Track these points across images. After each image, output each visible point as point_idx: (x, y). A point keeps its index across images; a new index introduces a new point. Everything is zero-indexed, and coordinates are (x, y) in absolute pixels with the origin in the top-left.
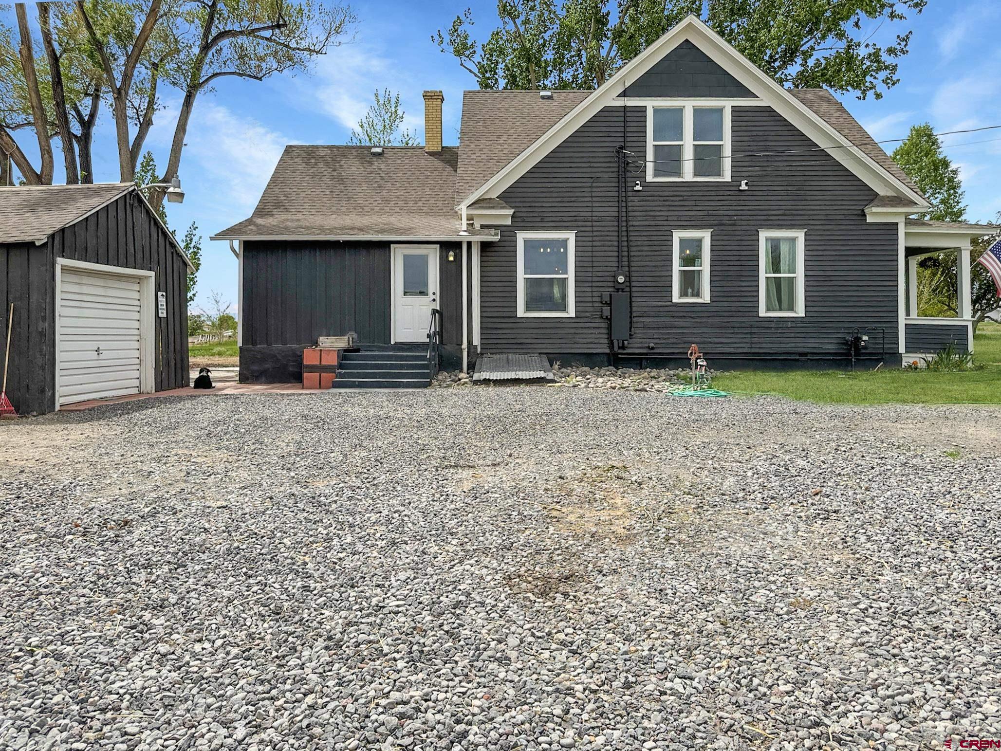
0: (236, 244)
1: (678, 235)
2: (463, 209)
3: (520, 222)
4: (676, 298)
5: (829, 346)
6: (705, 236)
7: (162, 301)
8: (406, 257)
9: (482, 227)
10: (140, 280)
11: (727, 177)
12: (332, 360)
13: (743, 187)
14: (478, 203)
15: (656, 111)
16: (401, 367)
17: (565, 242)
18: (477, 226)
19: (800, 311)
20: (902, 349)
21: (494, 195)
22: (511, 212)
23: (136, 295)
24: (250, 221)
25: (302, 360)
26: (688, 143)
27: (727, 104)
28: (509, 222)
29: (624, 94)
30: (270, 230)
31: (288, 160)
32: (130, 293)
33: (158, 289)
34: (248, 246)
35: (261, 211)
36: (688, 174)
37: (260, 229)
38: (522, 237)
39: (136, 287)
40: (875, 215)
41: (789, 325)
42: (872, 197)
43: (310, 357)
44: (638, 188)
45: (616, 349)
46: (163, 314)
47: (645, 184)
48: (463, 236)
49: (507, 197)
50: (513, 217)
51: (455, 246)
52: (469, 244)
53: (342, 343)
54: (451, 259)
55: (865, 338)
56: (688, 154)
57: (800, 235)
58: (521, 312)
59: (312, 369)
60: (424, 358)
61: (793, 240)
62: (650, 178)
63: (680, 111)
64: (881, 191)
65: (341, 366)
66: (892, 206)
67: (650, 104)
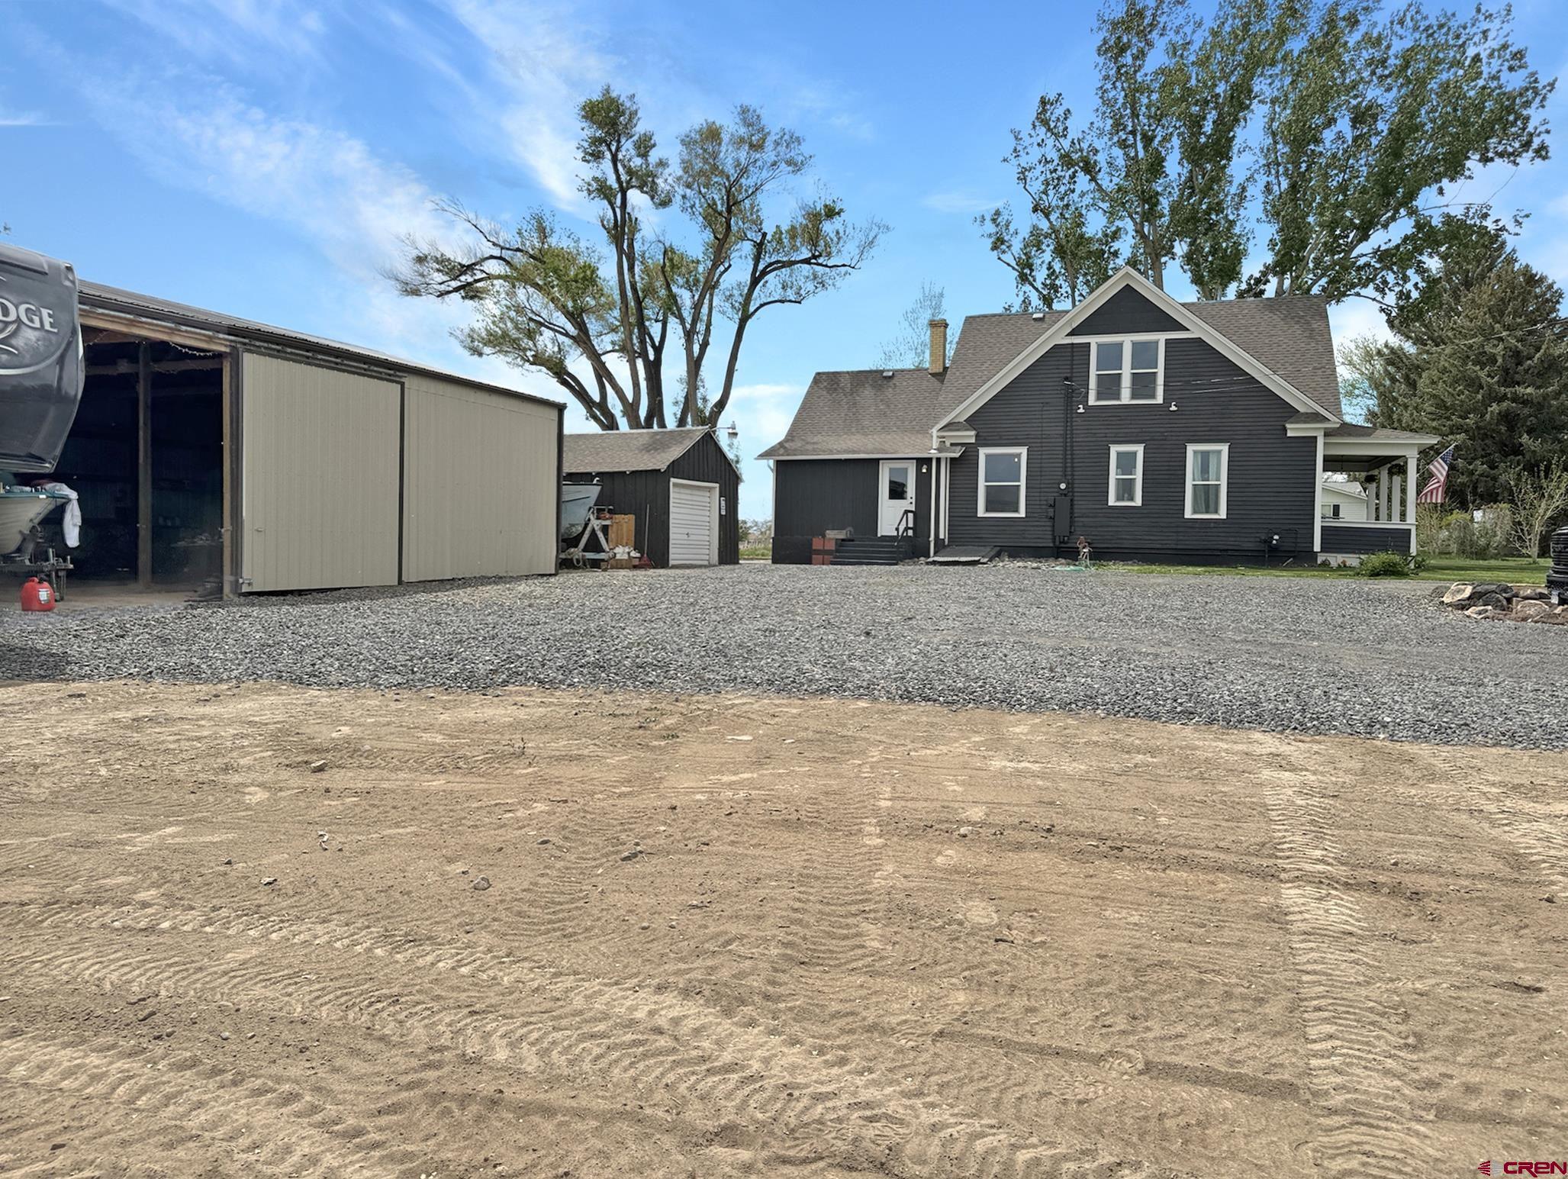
0: (771, 463)
1: (1114, 449)
2: (934, 431)
3: (983, 441)
4: (1112, 502)
5: (1250, 545)
6: (1139, 449)
7: (723, 503)
8: (891, 470)
9: (952, 444)
10: (710, 489)
11: (1159, 400)
12: (831, 546)
13: (1173, 408)
14: (948, 427)
15: (1099, 345)
16: (880, 552)
17: (1019, 456)
18: (948, 444)
19: (1223, 514)
20: (1317, 547)
21: (962, 419)
22: (973, 433)
23: (708, 500)
24: (781, 444)
25: (811, 545)
26: (1126, 372)
27: (1161, 338)
28: (973, 441)
29: (1072, 334)
30: (795, 452)
31: (816, 388)
32: (702, 498)
33: (720, 496)
34: (778, 463)
35: (791, 435)
36: (1126, 398)
37: (787, 452)
38: (983, 452)
39: (708, 494)
40: (1294, 430)
41: (1212, 525)
42: (1292, 413)
43: (817, 544)
44: (1081, 410)
45: (1057, 543)
46: (723, 513)
47: (1086, 407)
48: (933, 453)
49: (972, 421)
50: (977, 436)
51: (928, 461)
52: (938, 460)
53: (841, 535)
54: (924, 471)
55: (1276, 537)
56: (1126, 382)
57: (1224, 448)
58: (981, 513)
59: (818, 552)
60: (893, 546)
61: (1219, 452)
62: (1092, 401)
63: (1120, 345)
64: (1302, 409)
65: (837, 551)
66: (1305, 422)
67: (1094, 341)
